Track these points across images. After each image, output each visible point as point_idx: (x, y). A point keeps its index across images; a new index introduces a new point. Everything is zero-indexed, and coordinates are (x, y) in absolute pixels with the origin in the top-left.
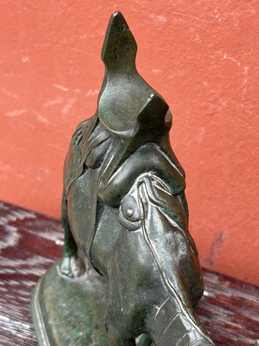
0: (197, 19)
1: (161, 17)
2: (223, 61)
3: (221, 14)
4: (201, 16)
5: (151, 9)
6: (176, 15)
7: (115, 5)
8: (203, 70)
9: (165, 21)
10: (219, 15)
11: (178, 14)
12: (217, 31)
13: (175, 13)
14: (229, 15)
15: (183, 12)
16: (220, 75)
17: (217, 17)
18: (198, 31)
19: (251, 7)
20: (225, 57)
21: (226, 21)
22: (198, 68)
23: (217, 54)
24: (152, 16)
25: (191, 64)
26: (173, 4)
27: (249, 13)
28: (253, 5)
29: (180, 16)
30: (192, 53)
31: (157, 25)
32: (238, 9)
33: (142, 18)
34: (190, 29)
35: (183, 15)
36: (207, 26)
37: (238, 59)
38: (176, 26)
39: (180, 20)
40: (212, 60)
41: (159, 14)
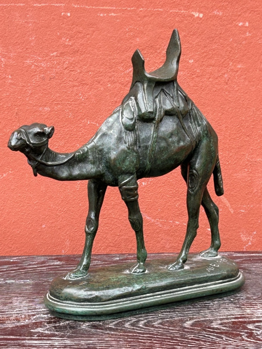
0: (69, 103)
1: (46, 108)
2: (87, 126)
3: (83, 95)
4: (71, 100)
5: (40, 104)
6: (56, 104)
7: (16, 109)
8: (76, 136)
9: (50, 110)
10: (82, 96)
11: (57, 103)
12: (82, 107)
13: (55, 102)
14: (88, 95)
15: (60, 101)
16: (86, 136)
17: (81, 98)
18: (70, 111)
19: (101, 86)
20: (89, 123)
21: (87, 99)
22: (72, 136)
23: (84, 122)
24: (41, 109)
25: (67, 134)
26: (54, 98)
27: (100, 90)
28: (101, 85)
29: (59, 104)
30: (68, 126)
31: (44, 114)
32: (93, 90)
33: (34, 112)
34: (66, 110)
35: (60, 102)
36: (76, 106)
37: (96, 122)
38: (56, 111)
39: (59, 106)
40: (81, 127)
41: (45, 106)
